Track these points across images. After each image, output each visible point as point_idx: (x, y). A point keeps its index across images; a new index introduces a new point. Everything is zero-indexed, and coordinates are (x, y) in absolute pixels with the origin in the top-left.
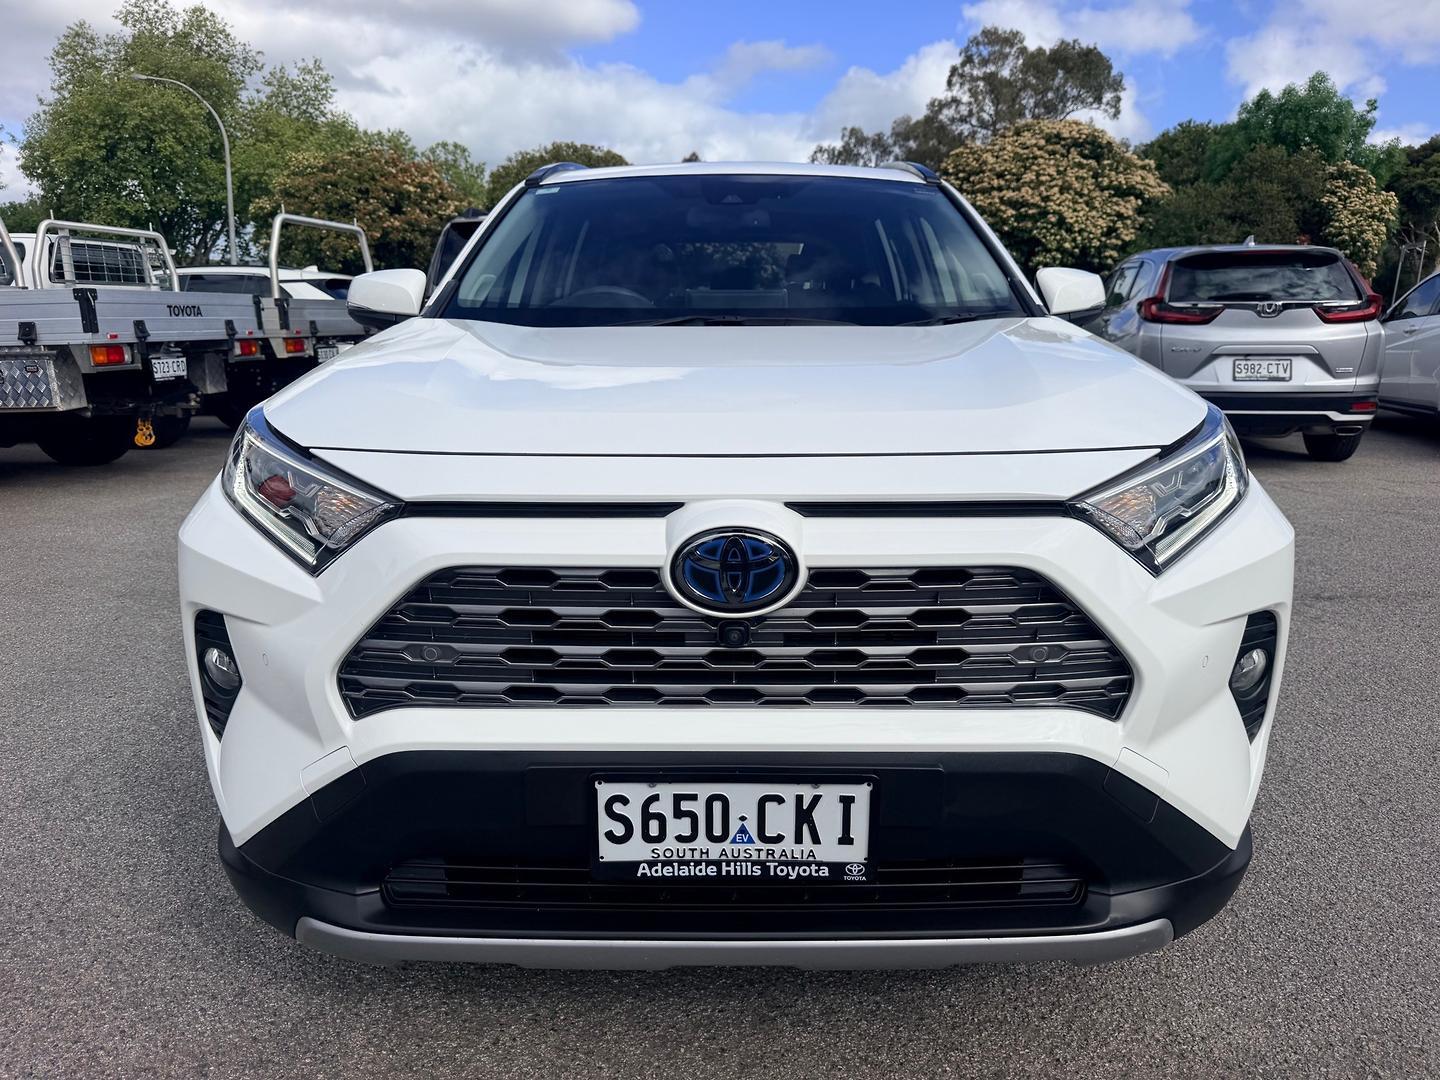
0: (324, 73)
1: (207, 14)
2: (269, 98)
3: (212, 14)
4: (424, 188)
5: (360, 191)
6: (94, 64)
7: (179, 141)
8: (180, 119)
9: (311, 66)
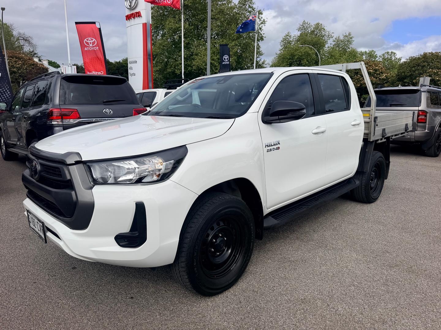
0: (351, 36)
1: (320, 24)
2: (334, 45)
3: (321, 24)
4: (376, 70)
5: (355, 73)
6: (289, 42)
7: (307, 61)
8: (309, 55)
9: (347, 35)
